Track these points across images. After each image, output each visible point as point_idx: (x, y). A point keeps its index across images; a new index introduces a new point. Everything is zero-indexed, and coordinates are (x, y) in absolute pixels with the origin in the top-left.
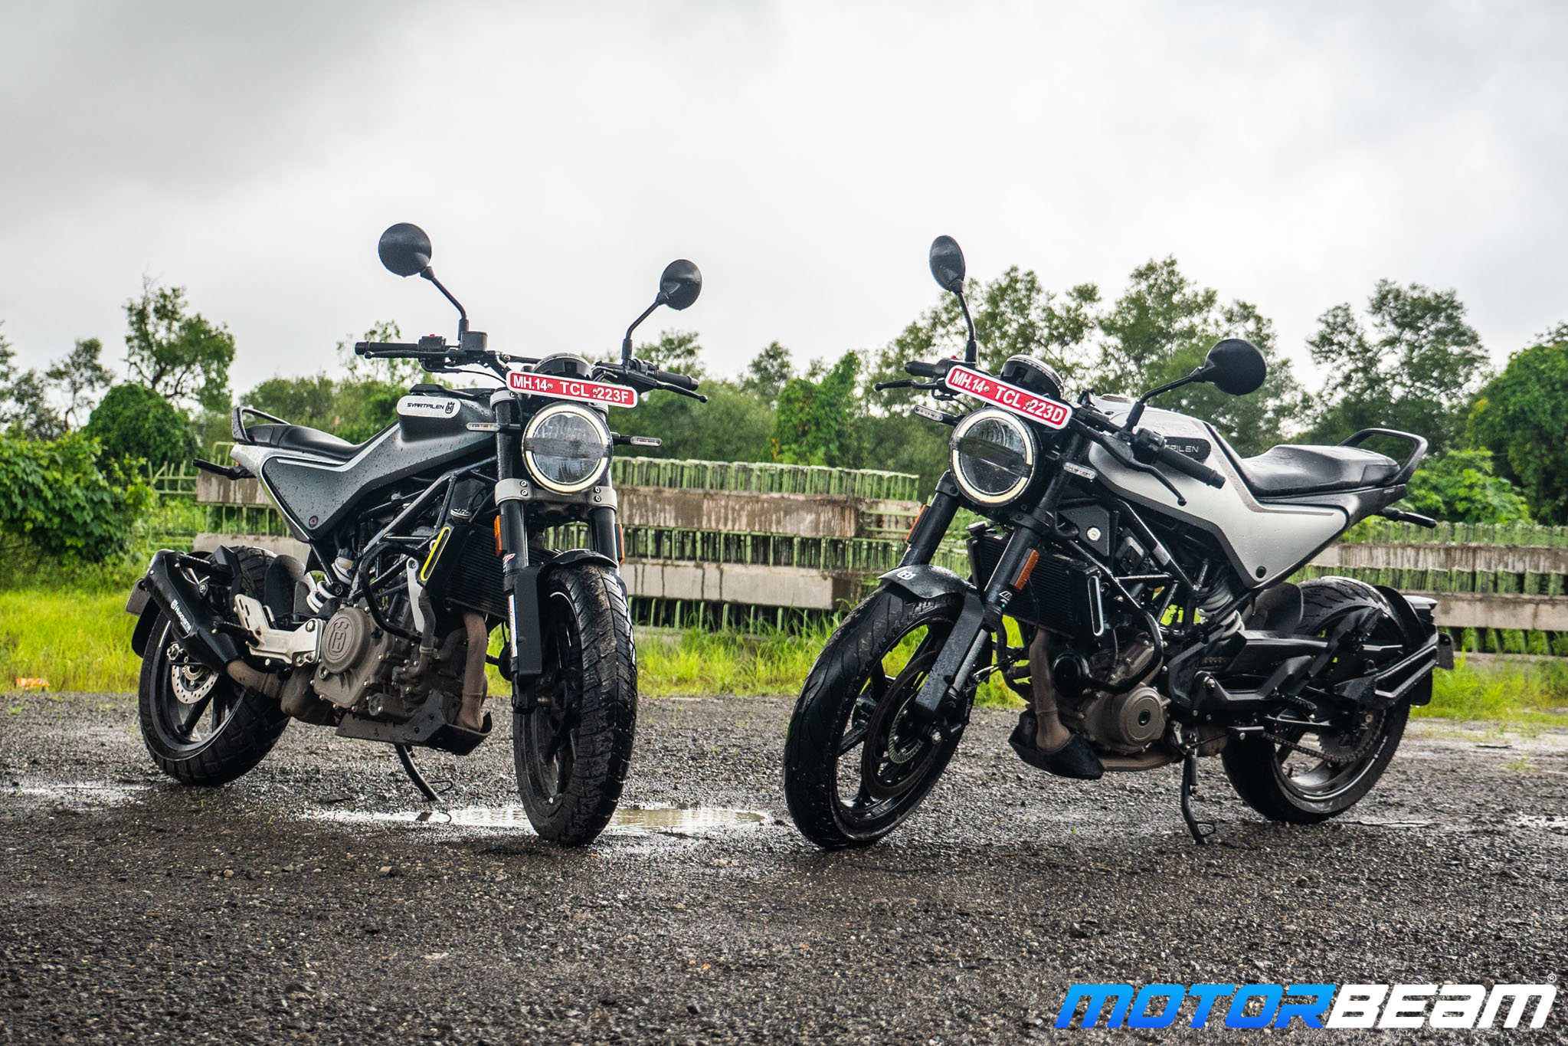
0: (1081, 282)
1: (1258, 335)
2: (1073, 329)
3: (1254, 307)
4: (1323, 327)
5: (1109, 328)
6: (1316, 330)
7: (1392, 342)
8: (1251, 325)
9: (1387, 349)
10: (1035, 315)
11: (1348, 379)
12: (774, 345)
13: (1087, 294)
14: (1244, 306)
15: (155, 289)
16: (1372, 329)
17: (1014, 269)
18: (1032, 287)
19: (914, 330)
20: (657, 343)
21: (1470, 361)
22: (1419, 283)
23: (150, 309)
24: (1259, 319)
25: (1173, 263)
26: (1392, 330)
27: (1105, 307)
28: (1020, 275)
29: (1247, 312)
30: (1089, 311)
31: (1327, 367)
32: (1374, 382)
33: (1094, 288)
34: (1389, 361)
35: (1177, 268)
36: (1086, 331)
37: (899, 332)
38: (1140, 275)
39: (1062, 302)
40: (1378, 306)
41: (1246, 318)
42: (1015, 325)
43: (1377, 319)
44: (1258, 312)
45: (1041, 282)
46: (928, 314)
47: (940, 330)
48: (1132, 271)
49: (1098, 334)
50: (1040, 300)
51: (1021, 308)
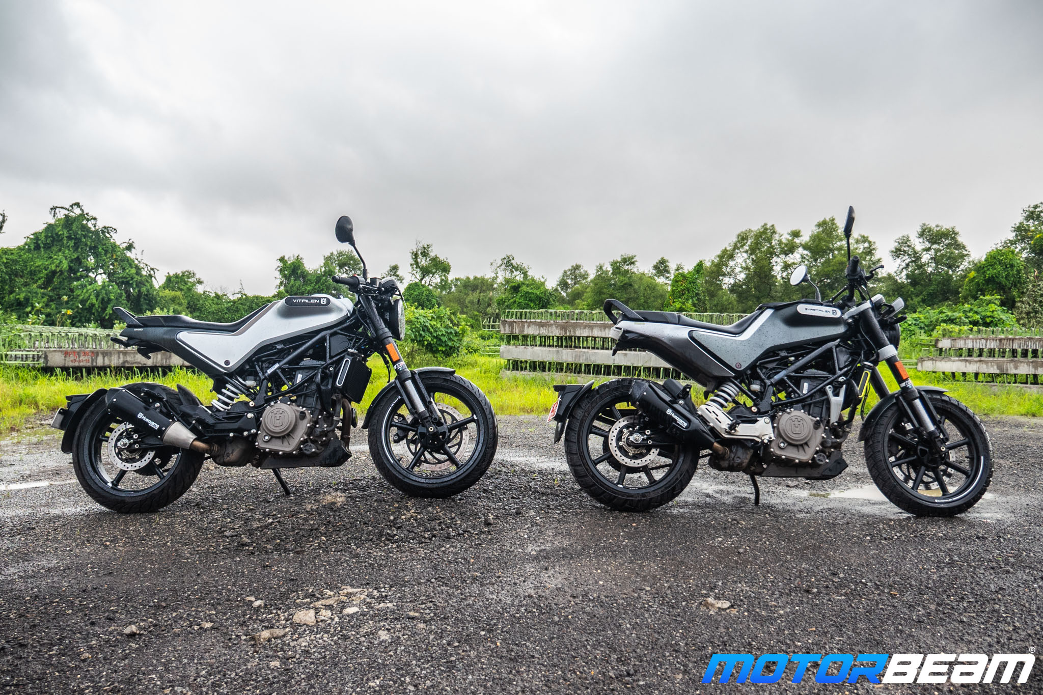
0: (794, 228)
1: (869, 248)
2: (790, 249)
3: (867, 237)
4: (896, 244)
5: (805, 247)
6: (893, 246)
7: (928, 250)
8: (866, 245)
9: (925, 253)
10: (774, 243)
11: (908, 265)
12: (662, 258)
13: (796, 234)
14: (863, 237)
15: (421, 245)
16: (919, 245)
17: (766, 224)
18: (773, 232)
19: (725, 251)
20: (619, 260)
21: (962, 257)
22: (940, 224)
23: (419, 253)
24: (870, 242)
25: (833, 220)
26: (927, 245)
27: (805, 238)
28: (768, 227)
29: (865, 239)
30: (797, 241)
31: (898, 261)
32: (920, 267)
33: (799, 231)
34: (926, 258)
35: (835, 222)
36: (796, 249)
37: (719, 253)
38: (819, 225)
39: (785, 238)
40: (922, 235)
41: (864, 242)
42: (766, 247)
43: (921, 240)
44: (870, 239)
45: (778, 229)
46: (732, 244)
47: (737, 251)
48: (816, 223)
49: (801, 250)
50: (776, 237)
51: (769, 240)
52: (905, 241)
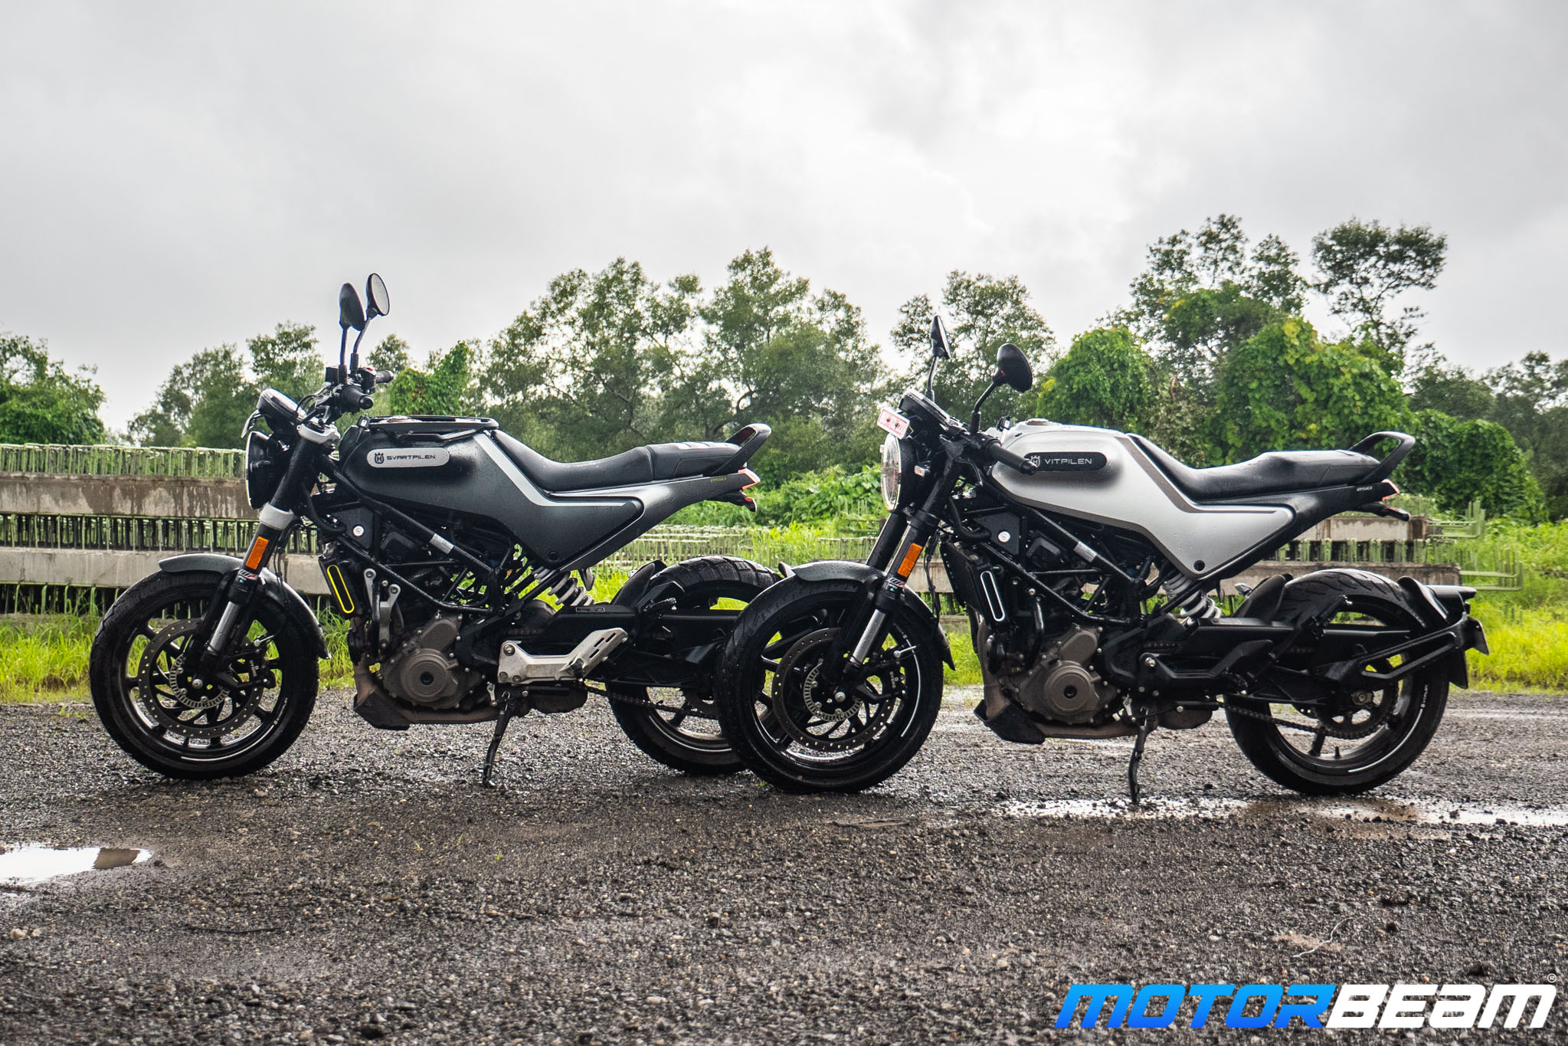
0: (683, 273)
1: (848, 322)
2: (674, 319)
3: (843, 296)
5: (709, 317)
6: (896, 320)
7: (966, 329)
8: (841, 314)
9: (962, 335)
10: (640, 305)
12: (391, 338)
13: (688, 285)
14: (835, 296)
17: (620, 261)
18: (637, 280)
19: (524, 319)
20: (273, 336)
21: (1038, 344)
22: (984, 273)
24: (848, 308)
25: (768, 254)
26: (966, 318)
27: (705, 298)
28: (626, 266)
29: (837, 301)
30: (691, 301)
31: (909, 353)
32: (951, 368)
33: (695, 279)
34: (966, 347)
35: (771, 259)
36: (688, 321)
37: (510, 322)
38: (739, 266)
39: (665, 294)
40: (953, 297)
41: (837, 307)
42: (622, 316)
43: (953, 308)
44: (847, 301)
45: (646, 273)
46: (538, 305)
47: (550, 320)
48: (730, 262)
49: (700, 322)
50: (644, 291)
51: (627, 299)
52: (920, 307)
